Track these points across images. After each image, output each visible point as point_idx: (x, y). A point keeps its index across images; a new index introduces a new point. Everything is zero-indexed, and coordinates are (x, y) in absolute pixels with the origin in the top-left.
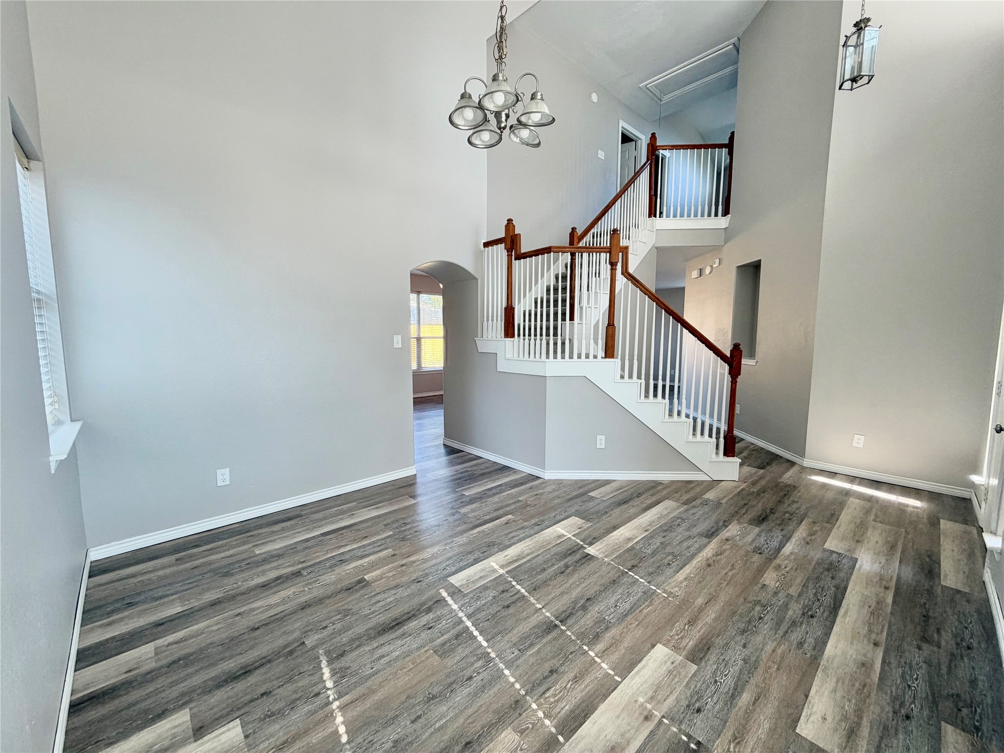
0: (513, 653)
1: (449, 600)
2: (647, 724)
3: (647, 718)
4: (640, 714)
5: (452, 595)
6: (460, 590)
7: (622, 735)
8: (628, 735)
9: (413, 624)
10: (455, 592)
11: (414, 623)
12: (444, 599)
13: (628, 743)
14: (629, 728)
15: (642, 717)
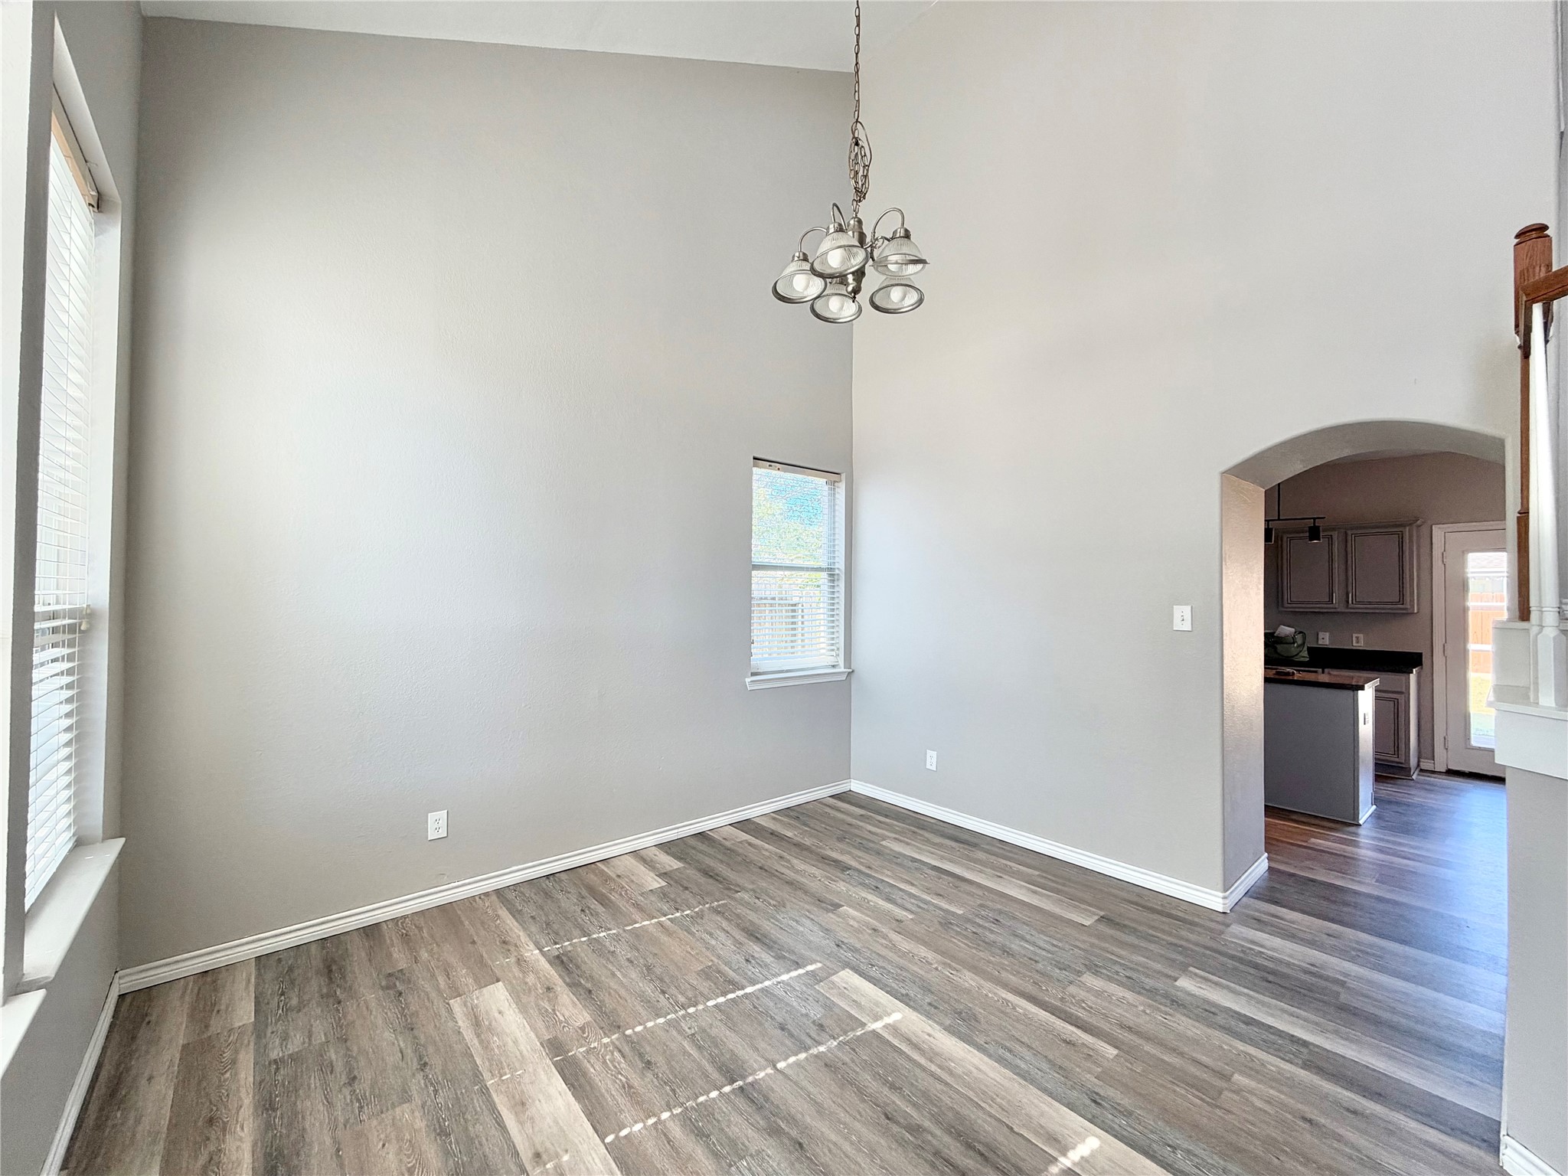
0: (689, 1028)
2: (530, 1155)
3: (538, 1155)
4: (546, 1150)
7: (532, 1118)
8: (528, 1124)
13: (521, 1123)
14: (536, 1129)
15: (541, 1150)
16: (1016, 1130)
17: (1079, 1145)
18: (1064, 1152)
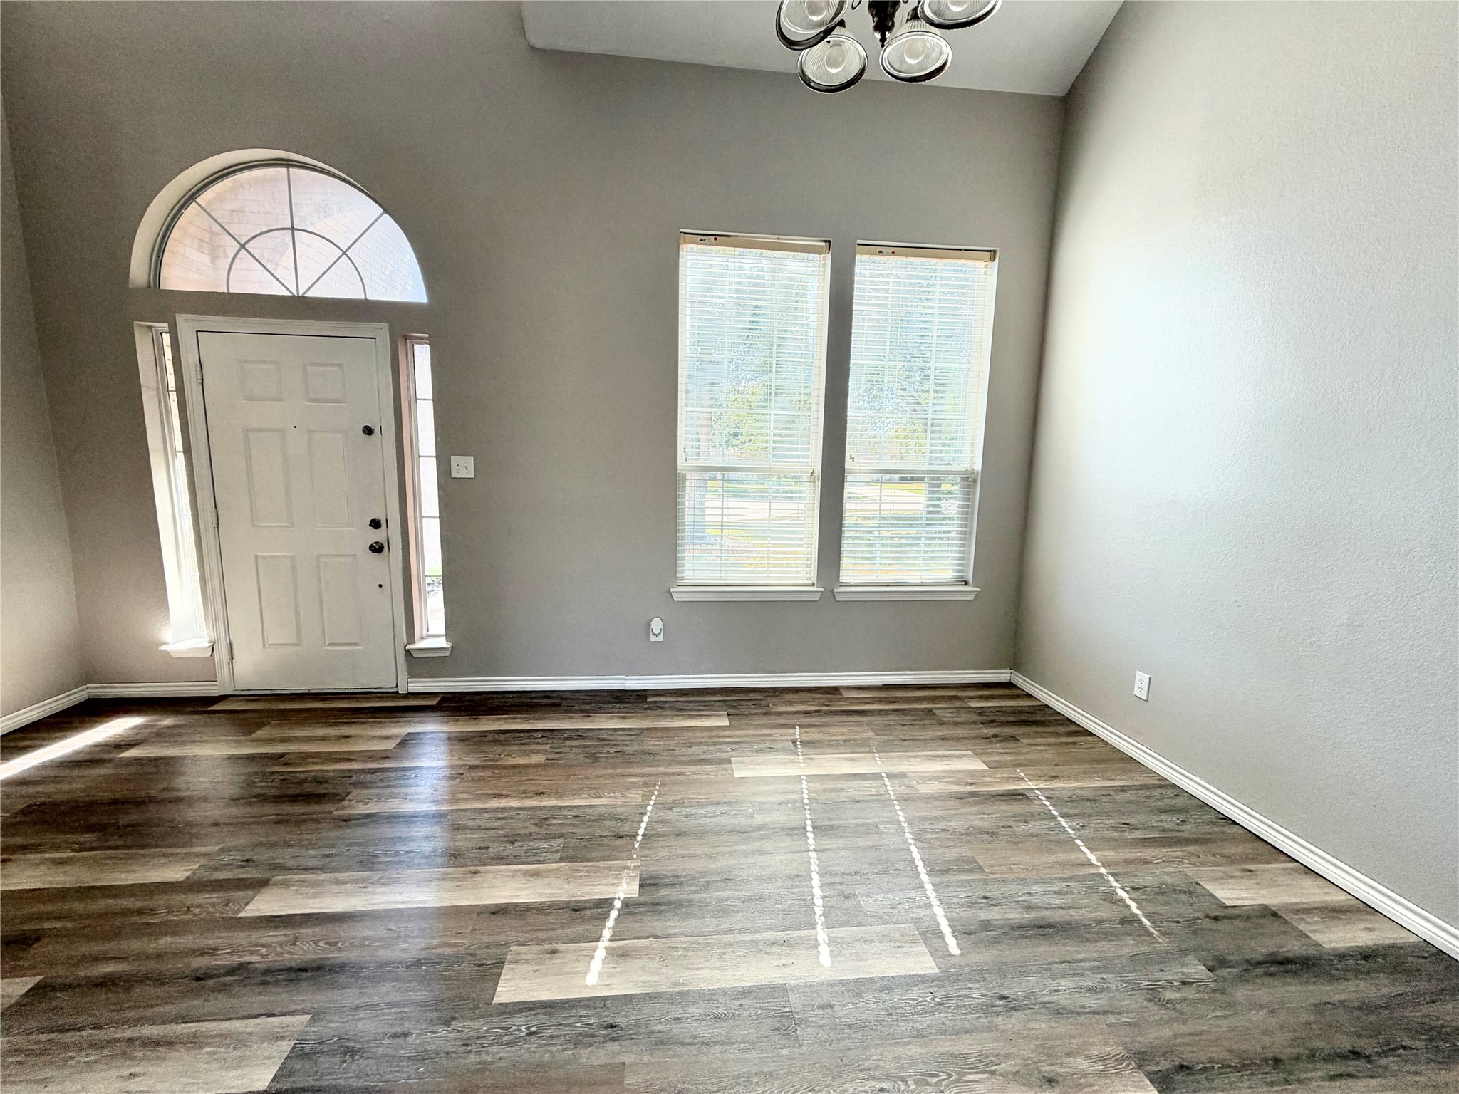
1: (946, 928)
5: (939, 935)
6: (921, 934)
9: (1016, 915)
10: (931, 936)
11: (1011, 916)
12: (954, 932)
16: (651, 939)
17: (601, 966)
18: (611, 952)
